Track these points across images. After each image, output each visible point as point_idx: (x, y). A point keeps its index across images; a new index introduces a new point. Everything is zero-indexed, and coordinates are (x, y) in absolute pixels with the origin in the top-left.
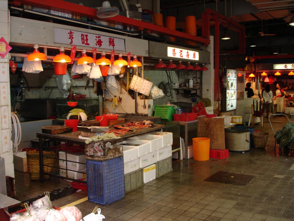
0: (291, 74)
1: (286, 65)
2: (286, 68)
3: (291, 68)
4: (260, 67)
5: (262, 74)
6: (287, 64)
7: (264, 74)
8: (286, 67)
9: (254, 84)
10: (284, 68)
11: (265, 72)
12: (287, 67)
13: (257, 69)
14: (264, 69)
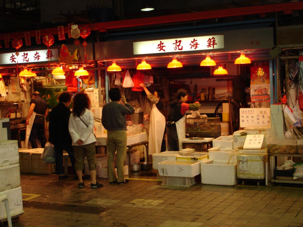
0: (174, 64)
1: (161, 43)
2: (162, 52)
3: (174, 51)
4: (105, 52)
5: (110, 67)
6: (163, 41)
7: (114, 68)
8: (161, 46)
9: (96, 93)
10: (157, 51)
11: (118, 64)
12: (164, 48)
13: (97, 56)
14: (113, 55)
